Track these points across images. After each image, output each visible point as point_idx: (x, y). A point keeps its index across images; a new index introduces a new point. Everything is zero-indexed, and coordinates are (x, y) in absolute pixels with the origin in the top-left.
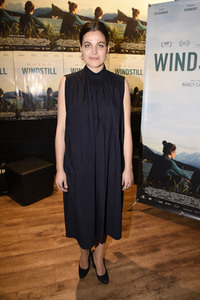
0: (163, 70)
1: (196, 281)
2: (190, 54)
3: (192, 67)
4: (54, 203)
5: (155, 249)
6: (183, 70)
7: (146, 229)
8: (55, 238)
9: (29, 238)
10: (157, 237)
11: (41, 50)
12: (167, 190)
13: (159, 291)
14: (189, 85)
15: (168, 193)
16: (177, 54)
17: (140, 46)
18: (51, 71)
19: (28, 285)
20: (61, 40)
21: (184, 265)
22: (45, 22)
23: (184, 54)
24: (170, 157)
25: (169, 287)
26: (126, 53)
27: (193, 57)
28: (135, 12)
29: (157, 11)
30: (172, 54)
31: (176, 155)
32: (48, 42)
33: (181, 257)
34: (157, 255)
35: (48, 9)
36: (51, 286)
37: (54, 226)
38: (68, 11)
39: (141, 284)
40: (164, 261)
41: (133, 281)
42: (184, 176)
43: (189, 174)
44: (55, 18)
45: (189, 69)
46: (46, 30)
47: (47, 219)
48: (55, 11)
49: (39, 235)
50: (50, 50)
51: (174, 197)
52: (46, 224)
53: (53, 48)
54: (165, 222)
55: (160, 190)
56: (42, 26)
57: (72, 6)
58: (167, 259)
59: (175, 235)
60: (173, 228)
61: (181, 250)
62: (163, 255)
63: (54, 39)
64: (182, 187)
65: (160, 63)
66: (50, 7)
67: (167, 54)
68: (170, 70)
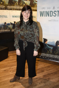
0: (43, 16)
1: (55, 79)
2: (51, 11)
3: (51, 15)
4: (9, 61)
5: (43, 71)
6: (49, 16)
7: (40, 66)
8: (10, 71)
9: (2, 72)
10: (43, 68)
11: (2, 9)
12: (45, 53)
13: (45, 82)
14: (51, 21)
15: (45, 54)
16: (47, 11)
17: (35, 8)
19: (3, 86)
20: (9, 6)
21: (52, 75)
23: (49, 11)
24: (46, 43)
25: (48, 81)
27: (51, 12)
30: (45, 11)
31: (47, 42)
32: (4, 7)
33: (51, 73)
34: (44, 73)
36: (11, 85)
37: (9, 67)
39: (39, 81)
40: (46, 74)
41: (37, 81)
42: (50, 49)
43: (52, 48)
45: (50, 16)
46: (3, 3)
47: (7, 66)
49: (5, 71)
50: (5, 9)
51: (47, 55)
52: (7, 67)
53: (6, 8)
54: (45, 63)
55: (43, 54)
58: (47, 74)
59: (49, 67)
60: (48, 65)
61: (51, 71)
62: (45, 73)
63: (6, 6)
64: (50, 52)
65: (42, 14)
67: (44, 11)
68: (45, 16)
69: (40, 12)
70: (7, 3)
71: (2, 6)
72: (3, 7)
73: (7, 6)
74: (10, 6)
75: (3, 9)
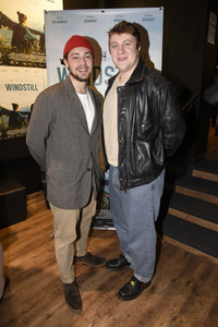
26: (16, 65)
69: (58, 69)
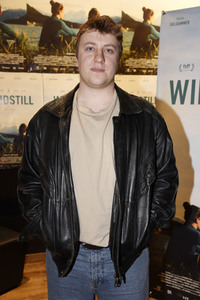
0: (182, 102)
11: (11, 70)
17: (153, 63)
18: (26, 101)
20: (40, 56)
22: (17, 30)
24: (195, 226)
26: (133, 73)
28: (147, 13)
29: (175, 21)
30: (194, 81)
32: (22, 59)
35: (21, 11)
38: (50, 14)
44: (31, 25)
46: (18, 42)
48: (31, 15)
50: (25, 71)
53: (28, 67)
56: (12, 36)
57: (56, 8)
63: (30, 55)
65: (178, 93)
66: (25, 8)
67: (187, 82)
68: (192, 102)
69: (172, 82)
70: (35, 45)
71: (12, 56)
72: (16, 59)
73: (33, 56)
74: (46, 58)
75: (17, 71)
